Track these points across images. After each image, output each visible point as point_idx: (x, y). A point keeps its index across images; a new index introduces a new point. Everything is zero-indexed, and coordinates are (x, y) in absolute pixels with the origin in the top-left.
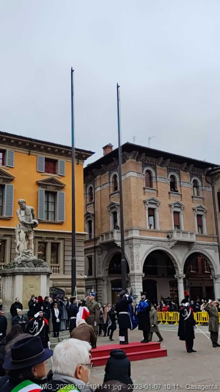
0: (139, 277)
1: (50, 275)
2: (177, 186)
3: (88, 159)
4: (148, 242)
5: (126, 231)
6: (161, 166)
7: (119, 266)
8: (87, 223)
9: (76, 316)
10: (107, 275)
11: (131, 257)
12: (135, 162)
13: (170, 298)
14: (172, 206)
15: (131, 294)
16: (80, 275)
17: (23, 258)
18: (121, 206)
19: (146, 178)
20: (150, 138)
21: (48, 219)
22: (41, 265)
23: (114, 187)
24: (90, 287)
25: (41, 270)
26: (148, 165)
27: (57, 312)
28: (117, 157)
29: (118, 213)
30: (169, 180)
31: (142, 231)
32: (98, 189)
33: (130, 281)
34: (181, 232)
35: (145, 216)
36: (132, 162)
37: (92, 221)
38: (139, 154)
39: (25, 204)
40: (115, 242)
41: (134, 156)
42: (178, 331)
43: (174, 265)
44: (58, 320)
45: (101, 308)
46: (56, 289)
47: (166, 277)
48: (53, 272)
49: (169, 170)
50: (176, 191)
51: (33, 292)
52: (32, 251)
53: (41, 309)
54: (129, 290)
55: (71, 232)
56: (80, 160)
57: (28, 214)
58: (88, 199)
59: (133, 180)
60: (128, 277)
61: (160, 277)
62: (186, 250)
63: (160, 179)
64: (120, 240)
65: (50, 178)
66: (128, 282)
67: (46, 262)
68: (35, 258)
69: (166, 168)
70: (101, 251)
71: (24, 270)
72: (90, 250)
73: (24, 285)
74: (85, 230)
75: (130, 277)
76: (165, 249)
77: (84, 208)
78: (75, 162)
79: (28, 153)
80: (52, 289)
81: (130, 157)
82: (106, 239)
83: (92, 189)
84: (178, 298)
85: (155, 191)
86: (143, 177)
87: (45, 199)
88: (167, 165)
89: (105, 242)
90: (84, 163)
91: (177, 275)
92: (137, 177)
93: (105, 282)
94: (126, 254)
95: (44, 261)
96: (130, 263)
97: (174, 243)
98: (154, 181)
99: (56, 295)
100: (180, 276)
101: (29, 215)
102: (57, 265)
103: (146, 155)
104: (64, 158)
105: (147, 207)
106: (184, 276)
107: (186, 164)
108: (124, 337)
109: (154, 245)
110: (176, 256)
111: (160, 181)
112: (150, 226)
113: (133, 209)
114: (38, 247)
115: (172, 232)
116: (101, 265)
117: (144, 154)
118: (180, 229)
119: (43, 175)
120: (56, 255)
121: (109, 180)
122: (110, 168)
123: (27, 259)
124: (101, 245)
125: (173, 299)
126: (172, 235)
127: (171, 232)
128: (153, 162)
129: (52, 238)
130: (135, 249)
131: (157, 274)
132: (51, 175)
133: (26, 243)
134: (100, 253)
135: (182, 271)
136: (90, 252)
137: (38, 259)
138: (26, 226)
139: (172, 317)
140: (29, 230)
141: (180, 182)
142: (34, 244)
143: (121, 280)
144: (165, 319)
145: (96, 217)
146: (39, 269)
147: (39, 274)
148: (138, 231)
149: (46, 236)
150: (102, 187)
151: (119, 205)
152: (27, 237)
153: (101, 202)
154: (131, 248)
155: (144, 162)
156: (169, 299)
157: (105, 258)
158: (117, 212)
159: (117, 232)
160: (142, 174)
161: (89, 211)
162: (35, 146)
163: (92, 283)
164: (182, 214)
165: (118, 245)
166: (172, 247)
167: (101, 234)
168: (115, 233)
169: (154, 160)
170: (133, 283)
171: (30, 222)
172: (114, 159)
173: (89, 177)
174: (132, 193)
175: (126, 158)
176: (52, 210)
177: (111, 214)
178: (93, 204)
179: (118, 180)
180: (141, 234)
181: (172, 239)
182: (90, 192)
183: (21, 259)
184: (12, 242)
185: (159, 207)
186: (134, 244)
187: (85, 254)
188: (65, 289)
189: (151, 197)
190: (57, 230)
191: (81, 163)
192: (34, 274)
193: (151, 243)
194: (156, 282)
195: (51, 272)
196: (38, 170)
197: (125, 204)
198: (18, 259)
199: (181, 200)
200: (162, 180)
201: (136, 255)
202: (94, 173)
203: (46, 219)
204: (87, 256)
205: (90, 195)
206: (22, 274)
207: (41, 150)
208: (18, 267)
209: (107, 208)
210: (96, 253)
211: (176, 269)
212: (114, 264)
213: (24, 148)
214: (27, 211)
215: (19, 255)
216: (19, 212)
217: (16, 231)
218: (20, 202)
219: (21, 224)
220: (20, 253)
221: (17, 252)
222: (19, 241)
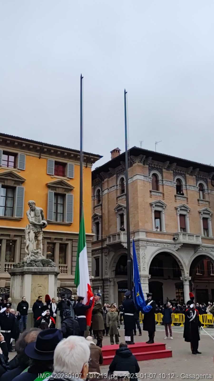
0: (145, 278)
1: (58, 275)
2: (184, 190)
3: (96, 162)
4: (154, 244)
5: (132, 233)
6: (168, 170)
7: (125, 267)
8: (94, 224)
10: (114, 276)
12: (141, 166)
13: (176, 300)
14: (179, 209)
17: (32, 258)
18: (127, 208)
19: (152, 181)
20: (157, 143)
21: (57, 220)
22: (50, 265)
23: (121, 190)
24: (97, 288)
25: (49, 270)
26: (155, 169)
28: (124, 160)
30: (175, 183)
31: (149, 233)
32: (106, 192)
34: (187, 234)
35: (152, 218)
36: (138, 166)
37: (100, 222)
38: (146, 158)
39: (35, 205)
40: (122, 244)
41: (141, 160)
42: (183, 332)
43: (179, 267)
46: (64, 289)
47: (173, 279)
48: (61, 272)
49: (175, 174)
50: (182, 194)
51: (42, 291)
52: (41, 250)
53: (49, 308)
55: (78, 233)
56: (88, 164)
57: (37, 215)
58: (96, 202)
59: (140, 183)
61: (166, 279)
62: (192, 253)
63: (166, 183)
64: (127, 242)
65: (59, 181)
68: (44, 258)
69: (172, 172)
70: (108, 252)
71: (33, 270)
72: (98, 251)
73: (33, 284)
74: (93, 231)
76: (171, 251)
77: (92, 210)
78: (84, 165)
79: (39, 156)
80: (60, 289)
81: (137, 161)
82: (113, 240)
83: (100, 192)
84: (183, 300)
85: (162, 194)
86: (150, 180)
87: (54, 201)
88: (173, 169)
89: (112, 243)
90: (92, 166)
91: (183, 277)
92: (144, 181)
93: (112, 283)
95: (52, 261)
97: (180, 245)
98: (161, 185)
99: (64, 295)
100: (186, 278)
101: (39, 216)
102: (65, 265)
103: (152, 159)
104: (73, 162)
105: (153, 209)
106: (190, 278)
107: (192, 168)
108: (130, 337)
109: (161, 247)
110: (182, 258)
111: (166, 185)
113: (139, 211)
114: (47, 247)
115: (178, 235)
116: (108, 266)
118: (186, 232)
119: (53, 178)
120: (64, 256)
121: (117, 183)
122: (118, 171)
123: (36, 259)
124: (108, 247)
125: (179, 301)
126: (178, 238)
127: (177, 234)
128: (160, 166)
129: (61, 239)
130: (142, 251)
131: (163, 276)
132: (60, 178)
133: (35, 243)
134: (107, 254)
135: (188, 273)
136: (98, 253)
137: (47, 258)
138: (36, 226)
139: (178, 319)
140: (39, 230)
141: (186, 185)
142: (43, 245)
143: (127, 281)
145: (103, 219)
146: (47, 269)
147: (47, 273)
148: (145, 233)
149: (54, 237)
150: (109, 190)
151: (126, 207)
152: (36, 238)
153: (108, 205)
154: (138, 250)
155: (150, 165)
156: (175, 301)
157: (112, 259)
158: (124, 214)
159: (124, 234)
160: (149, 177)
161: (96, 213)
162: (45, 150)
163: (99, 284)
164: (188, 217)
165: (125, 247)
166: (178, 250)
167: (108, 235)
168: (122, 234)
169: (161, 164)
171: (40, 222)
172: (121, 162)
173: (97, 180)
174: (138, 196)
175: (133, 162)
176: (60, 211)
177: (118, 216)
178: (100, 206)
179: (125, 183)
180: (147, 236)
181: (178, 241)
182: (98, 194)
183: (30, 259)
184: (22, 242)
185: (165, 209)
186: (140, 246)
187: (92, 255)
188: (72, 289)
189: (158, 200)
190: (65, 231)
191: (90, 166)
192: (43, 273)
193: (157, 245)
194: (162, 284)
195: (59, 272)
196: (48, 173)
197: (132, 207)
198: (27, 258)
199: (187, 203)
200: (168, 183)
201: (142, 256)
202: (102, 176)
203: (55, 220)
204: (94, 256)
205: (98, 197)
206: (31, 273)
207: (51, 154)
208: (27, 267)
209: (114, 210)
210: (103, 254)
211: (182, 271)
212: (121, 266)
213: (35, 152)
214: (36, 212)
215: (28, 254)
216: (29, 213)
217: (26, 231)
218: (30, 203)
219: (31, 225)
220: (29, 253)
221: (26, 252)
222: (29, 242)
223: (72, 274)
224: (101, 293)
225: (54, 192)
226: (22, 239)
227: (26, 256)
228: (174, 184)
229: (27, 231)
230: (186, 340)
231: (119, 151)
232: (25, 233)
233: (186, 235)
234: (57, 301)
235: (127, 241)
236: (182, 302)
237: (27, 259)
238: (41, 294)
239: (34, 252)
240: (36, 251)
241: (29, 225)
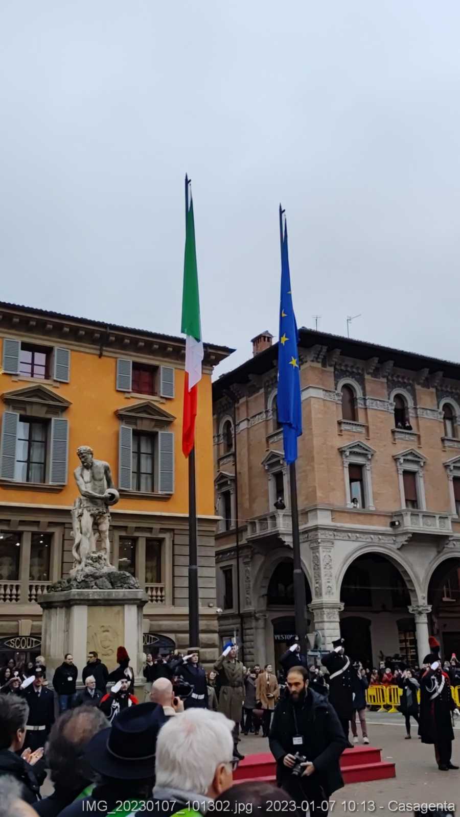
0: (331, 610)
1: (144, 606)
2: (411, 419)
3: (222, 362)
4: (349, 537)
5: (302, 514)
6: (375, 377)
7: (289, 588)
8: (220, 496)
10: (264, 608)
11: (314, 569)
12: (319, 368)
13: (400, 656)
14: (401, 460)
15: (316, 646)
16: (207, 607)
17: (89, 570)
19: (342, 401)
20: (350, 320)
21: (139, 488)
22: (126, 583)
23: (276, 421)
24: (228, 633)
25: (124, 595)
26: (348, 374)
29: (286, 475)
30: (391, 404)
31: (338, 514)
32: (243, 426)
33: (314, 620)
34: (420, 514)
35: (343, 480)
36: (312, 368)
37: (232, 492)
38: (328, 351)
39: (92, 457)
40: (280, 537)
41: (316, 356)
43: (406, 586)
46: (156, 637)
47: (390, 611)
48: (150, 600)
49: (392, 385)
50: (408, 426)
51: (110, 641)
52: (107, 553)
53: (126, 675)
54: (311, 638)
55: (187, 515)
56: (204, 367)
57: (97, 477)
58: (222, 447)
59: (315, 406)
60: (308, 611)
61: (378, 612)
62: (432, 553)
63: (372, 403)
64: (291, 533)
65: (143, 403)
66: (310, 622)
68: (114, 569)
69: (385, 380)
70: (250, 556)
71: (91, 595)
72: (228, 554)
73: (90, 626)
74: (217, 511)
75: (314, 611)
76: (388, 551)
77: (214, 466)
79: (98, 352)
80: (148, 636)
81: (309, 358)
82: (261, 530)
83: (231, 426)
85: (363, 428)
86: (337, 398)
87: (133, 448)
88: (387, 374)
89: (260, 536)
90: (213, 372)
91: (414, 606)
92: (324, 400)
93: (261, 623)
94: (303, 563)
95: (131, 575)
96: (313, 581)
97: (405, 538)
98: (361, 408)
100: (420, 609)
101: (101, 480)
102: (159, 585)
103: (342, 354)
104: (171, 363)
105: (346, 462)
106: (430, 608)
107: (426, 370)
109: (364, 543)
110: (411, 566)
111: (373, 407)
112: (354, 500)
113: (316, 466)
114: (120, 547)
115: (401, 515)
116: (251, 586)
117: (338, 351)
118: (417, 508)
119: (129, 398)
120: (157, 566)
121: (266, 407)
122: (268, 381)
123: (96, 571)
124: (250, 544)
125: (407, 659)
126: (400, 521)
127: (400, 515)
128: (358, 368)
129: (148, 528)
130: (324, 551)
131: (370, 604)
132: (146, 398)
133: (94, 539)
134: (249, 560)
135: (424, 598)
136: (228, 558)
137: (120, 570)
138: (95, 502)
140: (101, 510)
141: (415, 408)
142: (111, 542)
143: (293, 617)
144: (391, 700)
145: (238, 485)
146: (120, 593)
147: (121, 602)
148: (329, 513)
149: (135, 525)
150: (250, 422)
152: (96, 527)
153: (249, 454)
154: (315, 549)
155: (338, 367)
156: (399, 659)
157: (260, 570)
158: (284, 473)
159: (284, 515)
160: (335, 392)
161: (223, 472)
162: (113, 338)
163: (233, 625)
164: (421, 477)
165: (286, 544)
166: (401, 548)
167: (250, 519)
168: (279, 516)
169: (360, 363)
170: (320, 624)
171: (103, 493)
172: (275, 362)
173: (223, 401)
174: (314, 433)
175: (301, 360)
176: (147, 469)
177: (270, 478)
178: (232, 457)
180: (334, 518)
181: (400, 529)
182: (226, 431)
183: (84, 571)
184: (66, 537)
185: (372, 461)
186: (319, 541)
187: (216, 563)
188: (176, 636)
189: (356, 440)
190: (158, 511)
191: (210, 373)
192: (111, 602)
193: (356, 538)
194: (369, 622)
195: (147, 600)
196: (119, 388)
197: (301, 457)
198: (78, 571)
199: (419, 447)
201: (325, 563)
202: (234, 392)
203: (135, 489)
204: (222, 566)
205: (226, 438)
206: (86, 602)
207: (124, 347)
208: (78, 588)
209: (262, 465)
210: (240, 560)
211: (411, 594)
212: (279, 585)
213: (90, 344)
214: (95, 471)
215: (80, 563)
216: (80, 473)
217: (74, 512)
218: (82, 452)
219: (85, 498)
220: (81, 559)
221: (75, 558)
222: (80, 535)
223: (173, 604)
224: (237, 645)
225: (131, 429)
226: (66, 529)
227: (75, 567)
228: (390, 406)
229: (76, 513)
231: (269, 338)
232: (71, 518)
233: (418, 515)
234: (144, 663)
235: (293, 531)
236: (412, 661)
237: (78, 573)
238: (108, 647)
239: (92, 558)
240: (96, 555)
241: (81, 500)
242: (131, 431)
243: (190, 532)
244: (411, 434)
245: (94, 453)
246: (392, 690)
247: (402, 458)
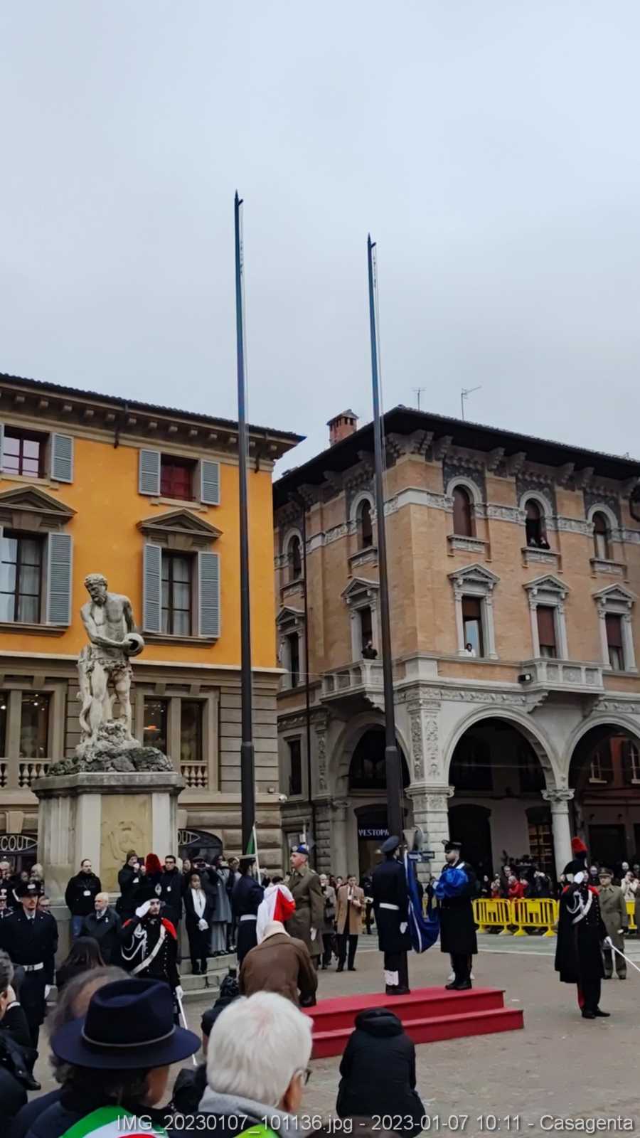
0: (437, 796)
1: (179, 793)
2: (548, 533)
3: (286, 455)
4: (462, 697)
5: (398, 665)
6: (500, 475)
7: (379, 766)
8: (284, 641)
9: (255, 912)
10: (344, 793)
11: (414, 740)
12: (422, 463)
13: (530, 858)
14: (534, 591)
15: (416, 847)
16: (267, 794)
17: (103, 745)
18: (383, 590)
19: (454, 508)
20: (466, 394)
21: (171, 630)
22: (154, 763)
23: (361, 537)
24: (294, 828)
25: (152, 780)
26: (462, 471)
27: (199, 900)
28: (370, 448)
29: (375, 612)
30: (521, 513)
31: (446, 665)
32: (316, 543)
33: (413, 810)
34: (559, 665)
35: (454, 618)
36: (414, 463)
37: (300, 634)
38: (435, 439)
39: (106, 589)
40: (367, 696)
41: (418, 446)
42: (555, 955)
43: (539, 763)
44: (203, 924)
45: (328, 887)
46: (196, 835)
47: (519, 797)
48: (187, 784)
49: (522, 486)
50: (544, 544)
51: (132, 842)
52: (128, 723)
53: (156, 894)
54: (409, 835)
55: (239, 667)
56: (261, 461)
57: (113, 617)
58: (287, 573)
59: (417, 516)
60: (405, 797)
61: (500, 798)
62: (576, 717)
63: (495, 512)
64: (383, 691)
65: (176, 512)
66: (407, 811)
67: (169, 757)
68: (137, 743)
69: (513, 480)
70: (325, 723)
71: (105, 780)
72: (295, 720)
73: (105, 822)
74: (280, 661)
75: (413, 798)
76: (515, 716)
77: (276, 598)
78: (249, 465)
79: (113, 441)
80: (185, 833)
81: (408, 449)
82: (340, 687)
83: (299, 543)
84: (552, 859)
85: (483, 547)
86: (446, 505)
87: (163, 574)
88: (516, 471)
89: (339, 695)
90: (275, 468)
91: (550, 790)
92: (429, 508)
93: (340, 814)
94: (399, 732)
95: (161, 753)
96: (412, 758)
97: (539, 697)
98: (480, 519)
99: (196, 852)
100: (558, 795)
101: (118, 621)
102: (200, 764)
103: (454, 443)
104: (215, 455)
105: (458, 593)
106: (571, 793)
107: (571, 465)
108: (396, 974)
109: (483, 705)
110: (546, 735)
111: (497, 518)
112: (468, 647)
113: (417, 600)
114: (145, 711)
115: (534, 666)
116: (327, 764)
117: (448, 440)
118: (556, 656)
119: (156, 505)
120: (197, 735)
121: (348, 517)
122: (351, 481)
123: (113, 747)
124: (325, 706)
125: (540, 861)
126: (532, 675)
127: (532, 666)
128: (476, 463)
129: (184, 685)
130: (427, 716)
131: (489, 788)
132: (180, 504)
133: (109, 702)
134: (324, 728)
135: (563, 779)
136: (296, 725)
137: (145, 745)
138: (110, 651)
139: (537, 914)
140: (119, 663)
141: (555, 519)
142: (133, 704)
143: (385, 805)
144: (517, 919)
145: (309, 624)
146: (146, 776)
147: (147, 789)
148: (436, 662)
149: (165, 681)
150: (326, 538)
151: (378, 587)
152: (111, 685)
153: (324, 585)
154: (414, 713)
155: (447, 461)
156: (528, 862)
157: (339, 742)
158: (372, 609)
159: (373, 667)
160: (443, 496)
161: (290, 608)
162: (133, 421)
163: (300, 815)
164: (561, 613)
165: (375, 706)
166: (533, 711)
167: (326, 673)
168: (366, 668)
169: (479, 456)
170: (421, 816)
171: (121, 640)
172: (361, 454)
173: (288, 507)
174: (414, 553)
175: (397, 451)
176: (182, 605)
177: (353, 615)
178: (300, 586)
179: (374, 517)
180: (441, 671)
181: (533, 685)
182: (292, 550)
183: (97, 747)
184: (70, 698)
185: (495, 593)
186: (421, 702)
187: (279, 732)
188: (223, 833)
189: (472, 564)
190: (200, 662)
191: (267, 468)
192: (134, 789)
193: (471, 697)
194: (487, 813)
195: (183, 785)
196: (143, 490)
197: (395, 587)
198: (87, 746)
199: (559, 573)
200: (502, 513)
201: (429, 733)
202: (304, 495)
203: (166, 631)
204: (285, 736)
205: (292, 560)
206: (99, 790)
207: (149, 433)
208: (88, 771)
209: (342, 598)
210: (312, 727)
211: (547, 775)
212: (366, 761)
213: (101, 428)
214: (110, 608)
215: (90, 735)
216: (89, 611)
217: (81, 666)
218: (91, 582)
219: (96, 646)
220: (92, 731)
221: (83, 728)
222: (91, 697)
223: (220, 789)
224: (308, 844)
225: (160, 548)
226: (70, 687)
227: (84, 741)
228: (520, 516)
229: (85, 666)
230: (565, 978)
231: (352, 420)
232: (77, 670)
233: (557, 666)
235: (385, 688)
236: (546, 864)
237: (87, 750)
239: (107, 728)
240: (112, 725)
241: (90, 649)
242: (160, 550)
243: (243, 691)
244: (548, 554)
245: (108, 584)
246: (519, 906)
247: (537, 588)
